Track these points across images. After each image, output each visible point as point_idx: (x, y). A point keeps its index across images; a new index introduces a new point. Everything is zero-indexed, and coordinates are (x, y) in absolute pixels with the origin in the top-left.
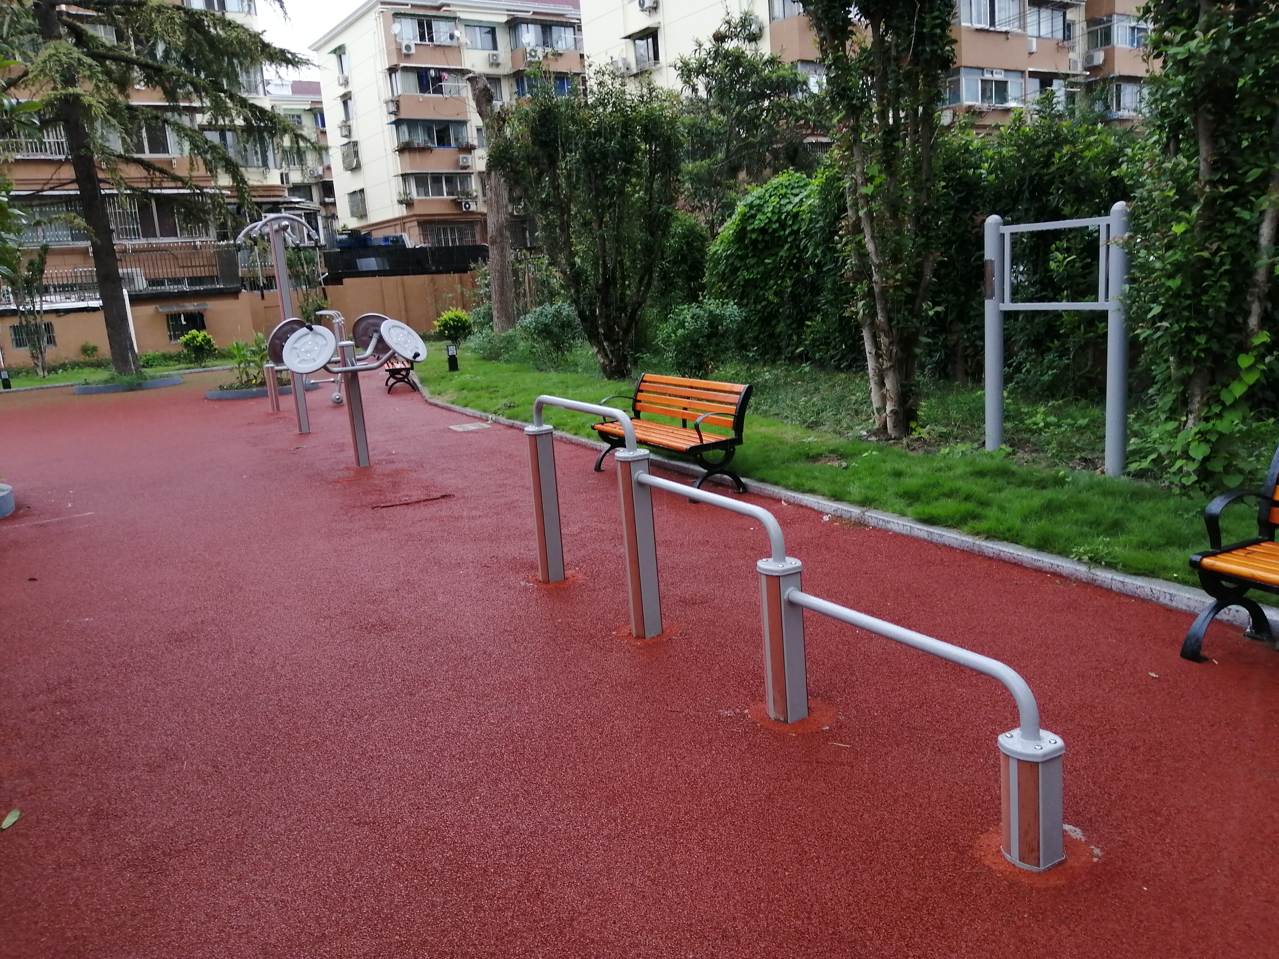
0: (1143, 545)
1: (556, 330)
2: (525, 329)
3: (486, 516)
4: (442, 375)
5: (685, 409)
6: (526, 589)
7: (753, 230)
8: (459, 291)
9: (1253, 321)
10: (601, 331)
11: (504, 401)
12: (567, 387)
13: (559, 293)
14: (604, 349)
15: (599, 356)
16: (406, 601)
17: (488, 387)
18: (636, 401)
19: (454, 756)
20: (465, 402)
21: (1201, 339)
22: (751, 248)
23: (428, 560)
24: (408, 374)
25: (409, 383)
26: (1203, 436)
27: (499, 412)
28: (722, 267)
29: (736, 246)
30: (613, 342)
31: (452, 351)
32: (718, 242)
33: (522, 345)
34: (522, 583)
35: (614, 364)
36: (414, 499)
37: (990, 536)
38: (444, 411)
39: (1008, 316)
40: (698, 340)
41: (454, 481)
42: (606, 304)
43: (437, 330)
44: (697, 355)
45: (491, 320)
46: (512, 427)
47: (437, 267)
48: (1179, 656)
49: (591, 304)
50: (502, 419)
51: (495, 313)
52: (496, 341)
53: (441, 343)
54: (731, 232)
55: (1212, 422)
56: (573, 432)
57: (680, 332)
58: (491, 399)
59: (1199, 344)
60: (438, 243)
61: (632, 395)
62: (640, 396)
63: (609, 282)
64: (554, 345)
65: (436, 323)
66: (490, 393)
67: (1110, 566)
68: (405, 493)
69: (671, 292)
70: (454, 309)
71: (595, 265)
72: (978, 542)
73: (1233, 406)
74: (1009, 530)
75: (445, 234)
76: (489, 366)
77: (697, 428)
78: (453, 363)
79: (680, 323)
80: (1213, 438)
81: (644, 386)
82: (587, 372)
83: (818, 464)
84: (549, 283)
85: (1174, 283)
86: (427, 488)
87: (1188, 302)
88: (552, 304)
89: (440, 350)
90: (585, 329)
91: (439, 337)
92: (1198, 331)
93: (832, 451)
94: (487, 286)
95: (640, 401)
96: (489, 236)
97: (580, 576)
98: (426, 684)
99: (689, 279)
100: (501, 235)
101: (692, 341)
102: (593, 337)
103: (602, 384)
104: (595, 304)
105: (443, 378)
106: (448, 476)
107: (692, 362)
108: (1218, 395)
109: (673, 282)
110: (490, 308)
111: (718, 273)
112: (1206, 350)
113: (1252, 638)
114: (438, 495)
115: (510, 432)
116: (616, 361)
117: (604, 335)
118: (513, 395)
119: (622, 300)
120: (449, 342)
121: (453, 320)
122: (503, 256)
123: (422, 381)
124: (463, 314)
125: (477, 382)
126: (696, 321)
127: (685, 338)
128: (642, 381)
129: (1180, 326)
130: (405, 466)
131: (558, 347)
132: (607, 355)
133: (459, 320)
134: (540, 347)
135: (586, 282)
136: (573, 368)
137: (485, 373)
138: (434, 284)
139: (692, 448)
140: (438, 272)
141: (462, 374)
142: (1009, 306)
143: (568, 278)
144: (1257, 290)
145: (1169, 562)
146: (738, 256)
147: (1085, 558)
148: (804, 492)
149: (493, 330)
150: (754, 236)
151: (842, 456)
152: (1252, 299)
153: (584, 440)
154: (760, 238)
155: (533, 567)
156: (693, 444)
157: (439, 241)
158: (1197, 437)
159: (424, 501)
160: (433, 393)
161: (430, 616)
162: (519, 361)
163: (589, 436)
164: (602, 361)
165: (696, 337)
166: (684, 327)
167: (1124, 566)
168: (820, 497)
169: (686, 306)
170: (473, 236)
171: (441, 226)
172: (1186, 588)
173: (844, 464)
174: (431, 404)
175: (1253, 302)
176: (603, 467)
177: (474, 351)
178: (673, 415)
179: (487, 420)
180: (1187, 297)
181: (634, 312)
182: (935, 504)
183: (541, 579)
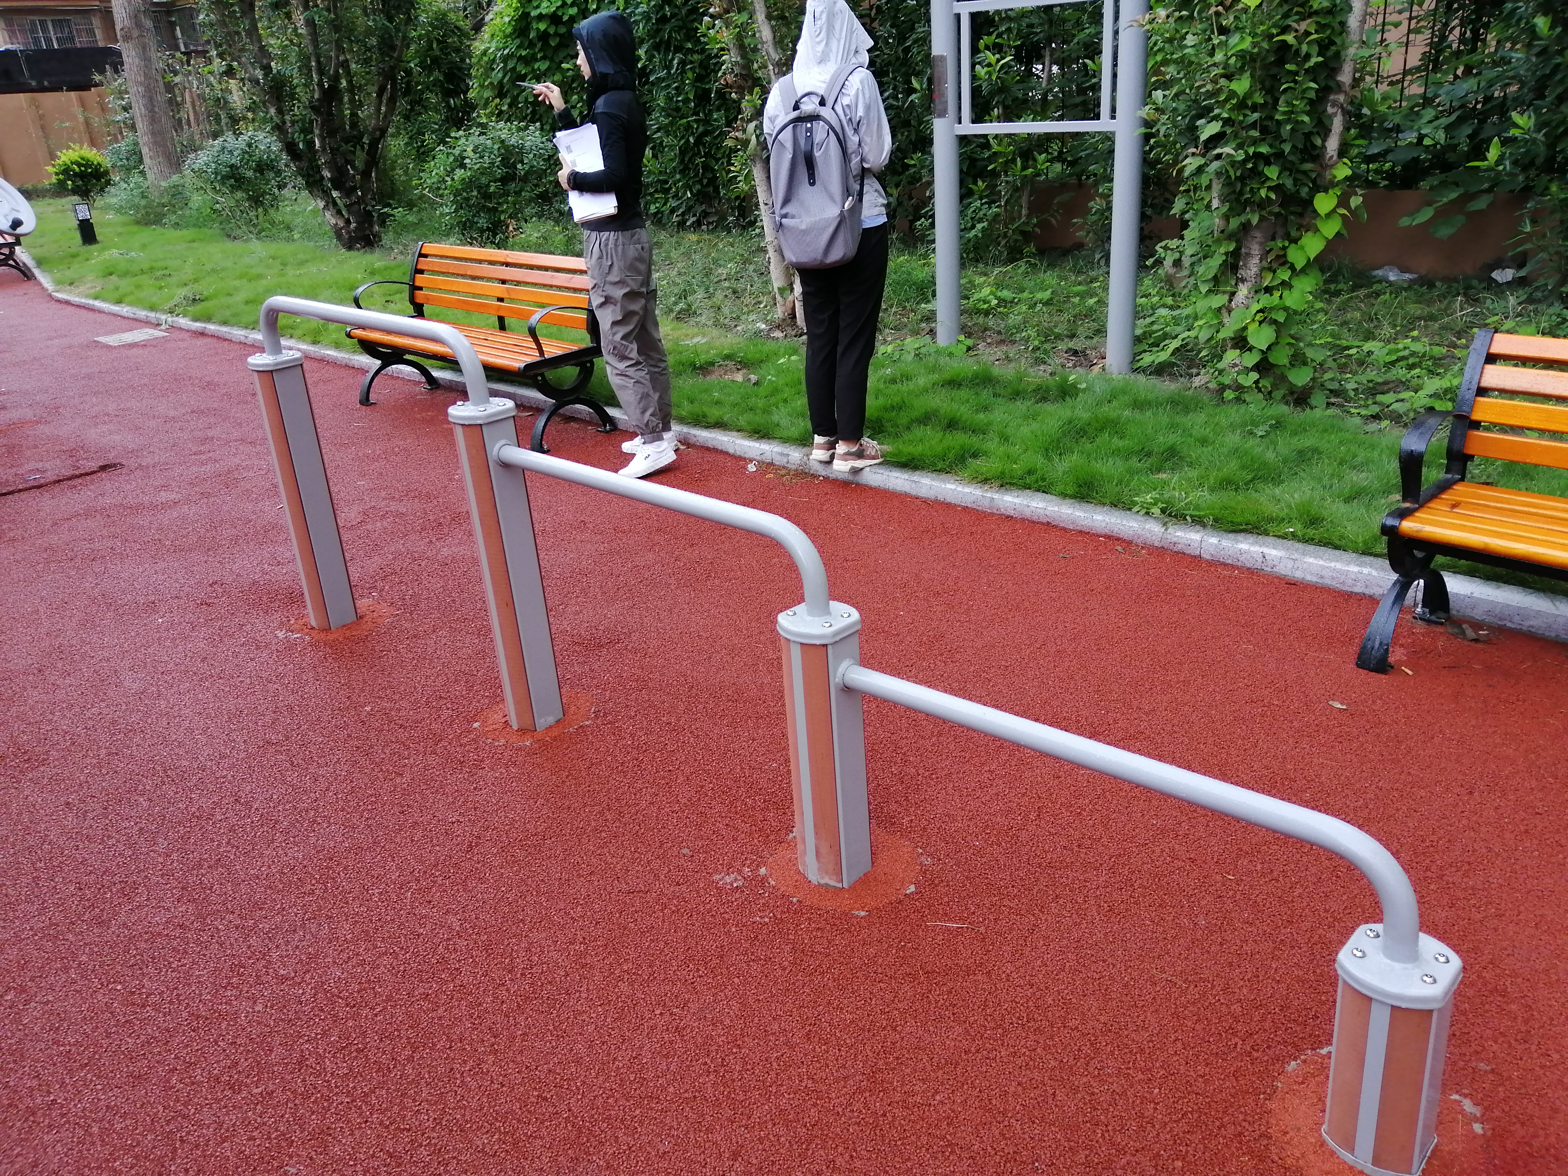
0: (1226, 484)
1: (250, 174)
2: (199, 173)
3: (188, 501)
4: (72, 251)
5: (501, 300)
6: (290, 646)
7: (541, 17)
8: (81, 118)
9: (1332, 145)
10: (327, 174)
11: (183, 292)
12: (284, 264)
13: (245, 118)
14: (335, 204)
15: (328, 214)
16: (60, 695)
17: (152, 269)
18: (414, 288)
19: (217, 1080)
20: (117, 295)
21: (1272, 172)
22: (539, 45)
23: (94, 600)
24: (12, 253)
25: (17, 267)
26: (1265, 316)
27: (178, 310)
28: (497, 75)
29: (517, 42)
30: (348, 192)
31: (83, 212)
32: (487, 36)
33: (197, 200)
34: (281, 634)
35: (353, 225)
36: (50, 476)
37: (1006, 482)
38: (83, 312)
39: (963, 140)
40: (488, 186)
41: (118, 438)
42: (331, 130)
43: (54, 180)
44: (489, 210)
45: (141, 161)
46: (202, 334)
47: (40, 82)
48: (1353, 666)
49: (306, 131)
50: (183, 322)
51: (145, 151)
52: (154, 195)
53: (64, 200)
54: (507, 19)
55: (1277, 294)
56: (308, 339)
57: (459, 173)
58: (161, 288)
59: (1268, 178)
60: (35, 43)
61: (407, 279)
62: (420, 280)
63: (331, 95)
64: (250, 198)
65: (50, 169)
66: (157, 279)
67: (1199, 522)
68: (32, 465)
69: (420, 114)
70: (77, 148)
71: (305, 69)
72: (989, 495)
73: (1303, 270)
74: (1030, 472)
75: (45, 30)
76: (147, 234)
77: (532, 332)
78: (87, 232)
79: (456, 160)
80: (1281, 317)
81: (423, 264)
82: (309, 239)
83: (712, 379)
84: (226, 102)
85: (1241, 85)
86: (72, 453)
87: (1256, 116)
88: (237, 134)
89: (63, 211)
90: (300, 172)
91: (60, 190)
92: (1267, 160)
93: (728, 357)
94: (125, 109)
95: (421, 288)
96: (118, 27)
97: (384, 609)
98: (128, 892)
99: (448, 94)
100: (139, 25)
101: (479, 188)
102: (314, 184)
103: (340, 258)
104: (312, 132)
105: (74, 256)
106: (105, 428)
107: (483, 222)
108: (1285, 256)
109: (421, 99)
110: (136, 144)
111: (491, 83)
112: (1277, 189)
113: (1429, 622)
114: (94, 465)
115: (201, 342)
116: (356, 222)
117: (331, 180)
118: (196, 280)
119: (354, 125)
120: (76, 198)
121: (79, 165)
122: (146, 60)
123: (40, 263)
124: (92, 155)
125: (132, 261)
126: (482, 157)
127: (469, 184)
128: (421, 255)
129: (1246, 153)
130: (28, 414)
131: (256, 201)
132: (339, 212)
133: (87, 164)
134: (226, 201)
135: (292, 96)
136: (285, 234)
137: (144, 246)
138: (37, 107)
139: (529, 367)
140: (43, 90)
141: (104, 249)
142: (969, 128)
143: (263, 89)
144: (1341, 98)
145: (1273, 509)
146: (521, 58)
147: (1156, 511)
148: (708, 426)
149: (146, 179)
150: (542, 26)
151: (744, 364)
152: (1334, 110)
153: (331, 353)
154: (552, 31)
155: (294, 598)
156: (529, 360)
157: (36, 40)
158: (1258, 317)
159: (70, 478)
160: (58, 282)
161: (114, 722)
162: (195, 226)
163: (337, 346)
164: (333, 221)
165: (484, 180)
166: (463, 166)
167: (1216, 520)
168: (735, 434)
169: (461, 133)
170: (91, 32)
171: (36, 18)
172: (1311, 548)
173: (753, 378)
174: (59, 301)
175: (1335, 114)
176: (373, 398)
177: (119, 210)
178: (481, 308)
179: (159, 325)
180: (1254, 108)
181: (374, 144)
182: (907, 436)
183: (314, 623)
